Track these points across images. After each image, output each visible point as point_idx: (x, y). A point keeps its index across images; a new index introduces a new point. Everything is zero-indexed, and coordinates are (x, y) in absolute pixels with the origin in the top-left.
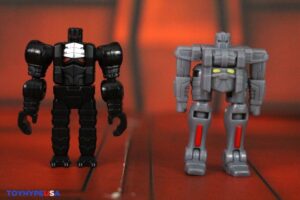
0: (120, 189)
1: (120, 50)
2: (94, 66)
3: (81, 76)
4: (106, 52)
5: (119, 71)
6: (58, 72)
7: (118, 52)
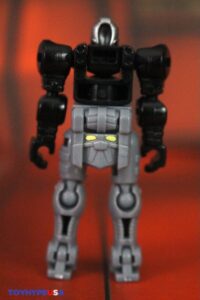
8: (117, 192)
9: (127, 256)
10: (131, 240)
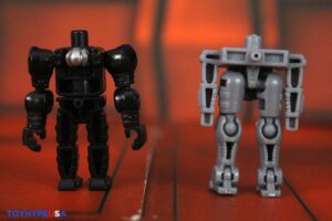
0: (140, 211)
8: (263, 123)
9: (271, 176)
10: (274, 163)
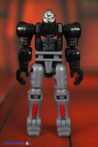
1: (80, 27)
2: (62, 38)
3: (54, 45)
4: (70, 28)
5: (78, 42)
6: (38, 42)
7: (78, 29)
